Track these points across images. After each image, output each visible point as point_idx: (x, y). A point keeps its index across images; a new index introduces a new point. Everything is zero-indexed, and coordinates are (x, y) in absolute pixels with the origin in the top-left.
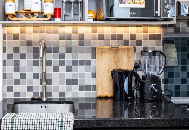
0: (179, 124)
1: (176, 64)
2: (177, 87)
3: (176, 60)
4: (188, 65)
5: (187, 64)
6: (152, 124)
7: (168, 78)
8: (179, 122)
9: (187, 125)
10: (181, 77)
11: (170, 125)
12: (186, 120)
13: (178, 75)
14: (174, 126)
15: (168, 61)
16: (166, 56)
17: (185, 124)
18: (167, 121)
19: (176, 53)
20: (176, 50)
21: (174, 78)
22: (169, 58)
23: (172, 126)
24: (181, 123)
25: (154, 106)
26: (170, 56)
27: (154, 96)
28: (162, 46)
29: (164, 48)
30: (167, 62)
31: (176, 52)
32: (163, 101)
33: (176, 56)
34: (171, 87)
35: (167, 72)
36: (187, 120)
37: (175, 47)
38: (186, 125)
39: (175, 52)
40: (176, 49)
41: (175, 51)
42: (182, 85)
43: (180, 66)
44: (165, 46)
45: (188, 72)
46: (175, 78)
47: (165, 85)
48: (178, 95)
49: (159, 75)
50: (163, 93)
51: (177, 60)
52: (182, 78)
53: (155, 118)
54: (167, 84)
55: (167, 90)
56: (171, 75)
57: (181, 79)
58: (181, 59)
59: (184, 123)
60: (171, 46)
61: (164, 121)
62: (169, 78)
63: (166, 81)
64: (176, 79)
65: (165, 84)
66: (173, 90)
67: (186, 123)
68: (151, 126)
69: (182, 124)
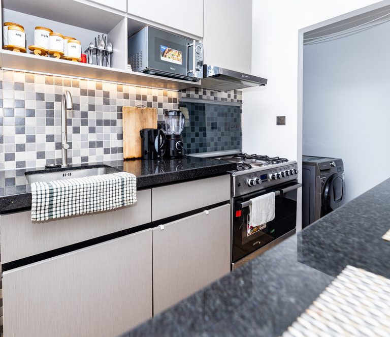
1: (188, 125)
2: (189, 146)
3: (188, 122)
4: (195, 126)
13: (189, 135)
21: (186, 137)
27: (180, 153)
33: (189, 119)
37: (188, 110)
39: (188, 115)
42: (192, 143)
43: (191, 127)
45: (195, 133)
52: (192, 138)
58: (191, 121)
60: (185, 109)
64: (188, 139)
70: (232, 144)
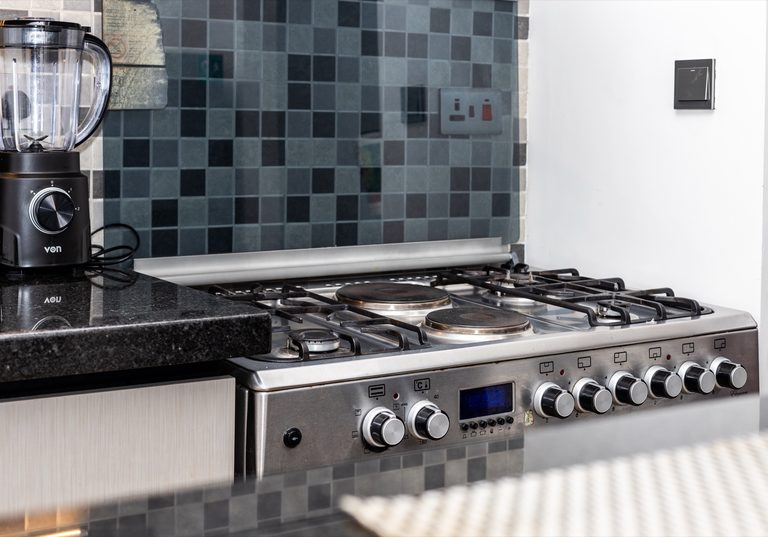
0: (170, 351)
1: (159, 101)
2: (165, 212)
3: (159, 81)
4: (211, 107)
5: (208, 104)
6: (28, 365)
7: (123, 169)
8: (170, 346)
9: (207, 355)
10: (180, 162)
11: (122, 361)
12: (200, 330)
13: (169, 154)
14: (142, 366)
15: (121, 85)
16: (114, 61)
17: (200, 350)
18: (110, 340)
19: (158, 49)
20: (159, 34)
21: (148, 166)
22: (126, 69)
23: (136, 366)
24: (177, 348)
25: (53, 300)
26: (131, 62)
27: (54, 249)
28: (96, 11)
29: (105, 20)
30: (115, 88)
31: (158, 41)
32: (99, 280)
33: (161, 63)
34: (136, 209)
35: (119, 140)
36: (207, 328)
37: (155, 17)
38: (200, 357)
39: (155, 43)
40: (159, 30)
41: (158, 37)
42: (184, 198)
43: (178, 109)
44: (110, 11)
45: (210, 141)
46: (156, 169)
47: (108, 200)
48: (166, 247)
49: (76, 145)
50: (98, 239)
51: (162, 81)
52: (184, 168)
53: (49, 333)
54: (118, 196)
55: (118, 225)
56: (136, 153)
57: (182, 171)
58: (180, 78)
59: (190, 347)
60: (139, 11)
61: (92, 345)
62: (125, 166)
63: (110, 184)
64: (158, 174)
65: (105, 197)
66: (146, 228)
67: (200, 346)
68: (23, 375)
69: (184, 350)
70: (460, 207)
